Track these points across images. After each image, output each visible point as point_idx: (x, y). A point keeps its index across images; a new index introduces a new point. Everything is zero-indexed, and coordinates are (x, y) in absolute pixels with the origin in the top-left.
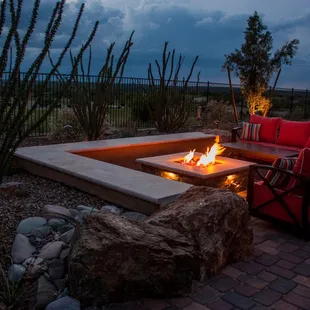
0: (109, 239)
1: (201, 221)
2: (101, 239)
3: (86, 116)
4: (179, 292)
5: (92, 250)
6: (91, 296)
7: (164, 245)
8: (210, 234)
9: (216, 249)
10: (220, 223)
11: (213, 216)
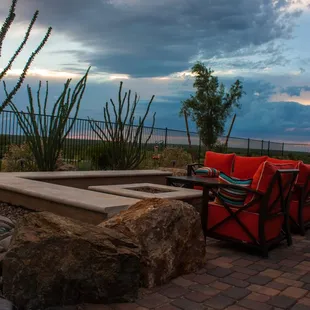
0: (48, 233)
1: (148, 225)
2: (39, 233)
3: (41, 153)
4: (125, 297)
5: (28, 242)
6: (25, 297)
7: (107, 243)
8: (159, 240)
9: (165, 255)
10: (170, 230)
11: (162, 221)
